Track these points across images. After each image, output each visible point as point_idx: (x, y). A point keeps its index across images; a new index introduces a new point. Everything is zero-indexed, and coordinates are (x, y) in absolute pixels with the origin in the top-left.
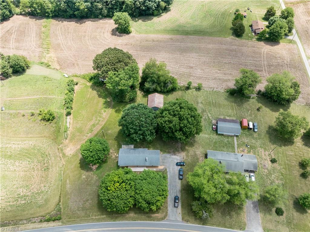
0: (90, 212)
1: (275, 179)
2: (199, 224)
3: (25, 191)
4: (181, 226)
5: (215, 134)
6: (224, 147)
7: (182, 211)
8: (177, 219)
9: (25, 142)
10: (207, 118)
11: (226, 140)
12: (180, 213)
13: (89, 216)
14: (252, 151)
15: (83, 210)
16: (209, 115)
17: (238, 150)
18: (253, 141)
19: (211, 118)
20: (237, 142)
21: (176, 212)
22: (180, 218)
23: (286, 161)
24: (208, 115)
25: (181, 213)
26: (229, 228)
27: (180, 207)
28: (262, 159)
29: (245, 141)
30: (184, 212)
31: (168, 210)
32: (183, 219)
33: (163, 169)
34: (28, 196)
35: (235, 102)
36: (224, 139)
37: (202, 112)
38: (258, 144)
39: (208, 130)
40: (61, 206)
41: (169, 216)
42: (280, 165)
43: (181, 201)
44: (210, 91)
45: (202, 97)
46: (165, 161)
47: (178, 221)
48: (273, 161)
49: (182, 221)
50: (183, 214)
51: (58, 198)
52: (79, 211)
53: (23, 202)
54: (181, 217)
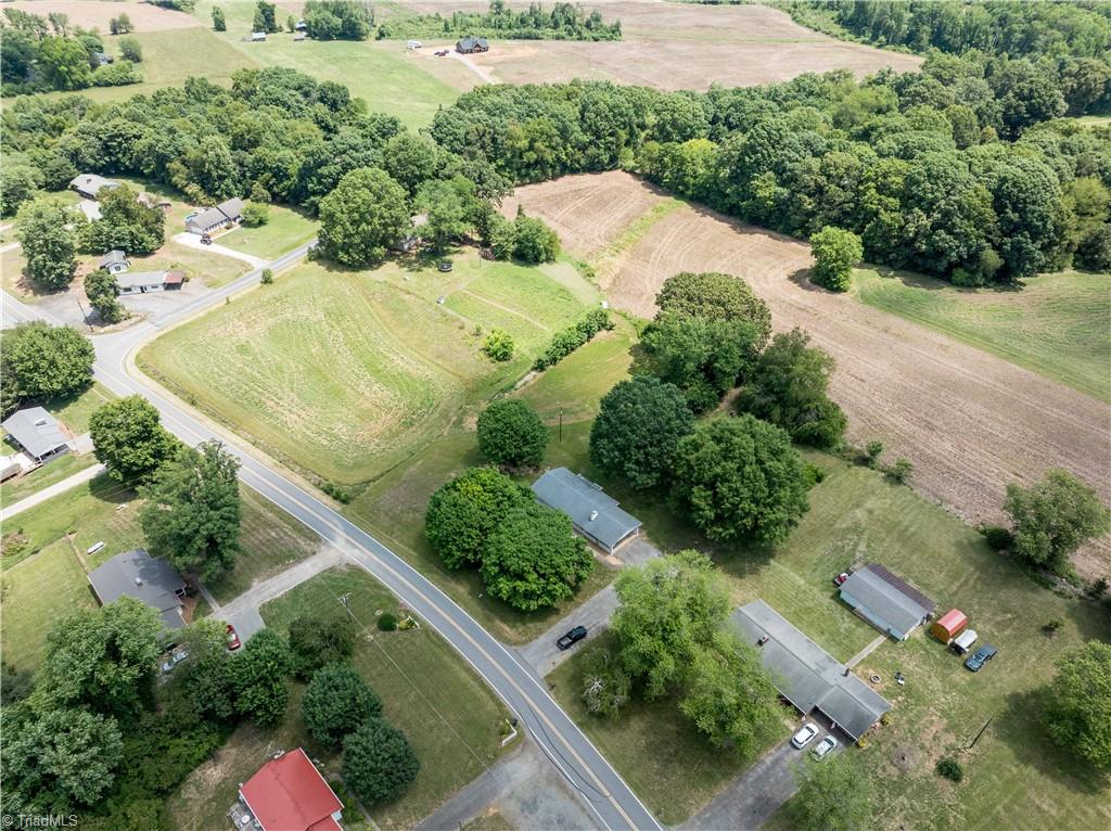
0: (398, 530)
1: (901, 810)
2: (570, 715)
3: (344, 430)
4: (528, 685)
5: (831, 594)
6: (823, 633)
7: (565, 664)
8: (536, 665)
9: (421, 367)
10: (847, 549)
11: (846, 623)
12: (554, 663)
13: (392, 533)
14: (900, 698)
15: (392, 519)
16: (862, 547)
17: (858, 665)
18: (936, 683)
19: (858, 555)
20: (877, 649)
21: (551, 655)
22: (545, 669)
23: (999, 807)
24: (856, 545)
25: (556, 666)
26: (631, 786)
27: (568, 653)
28: (914, 740)
29: (905, 665)
30: (565, 669)
31: (536, 638)
32: (548, 677)
33: (613, 566)
34: (340, 439)
35: (982, 569)
36: (843, 619)
37: (848, 529)
38: (943, 700)
39: (818, 573)
40: (367, 489)
41: (526, 649)
42: (965, 797)
43: (583, 645)
44: (926, 502)
45: (889, 501)
46: (636, 557)
47: (534, 673)
48: (949, 770)
49: (542, 677)
50: (559, 671)
51: (377, 473)
52: (386, 514)
53: (325, 443)
54: (549, 671)
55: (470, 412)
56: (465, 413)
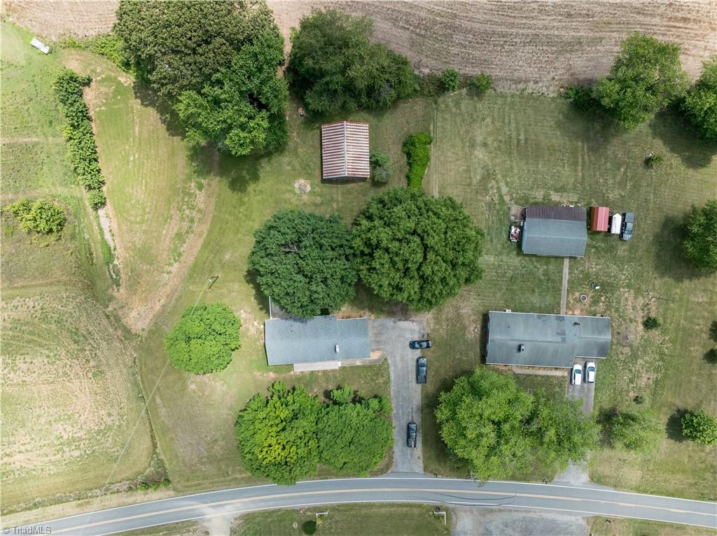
0: (228, 466)
1: (642, 368)
2: (458, 478)
3: (69, 428)
4: (420, 484)
5: (515, 252)
6: (533, 291)
7: (424, 452)
8: (412, 469)
10: (496, 198)
11: (540, 269)
12: (419, 458)
13: (227, 473)
14: (603, 299)
15: (211, 462)
16: (505, 190)
17: (568, 297)
18: (613, 269)
19: (507, 198)
20: (569, 273)
21: (412, 455)
22: (419, 466)
23: (682, 321)
24: (499, 189)
25: (421, 457)
26: (520, 480)
27: (419, 444)
28: (624, 320)
29: (590, 270)
30: (427, 455)
31: (393, 453)
32: (425, 469)
33: (379, 360)
34: (80, 439)
35: (586, 137)
36: (535, 267)
37: (483, 178)
38: (623, 277)
39: (495, 241)
40: (162, 457)
41: (396, 466)
42: (665, 332)
43: (421, 431)
44: (512, 96)
45: (488, 120)
46: (383, 338)
47: (417, 474)
48: (650, 324)
49: (423, 473)
50: (426, 460)
51: (148, 439)
52: (202, 464)
53: (77, 453)
54: (422, 465)
55: (120, 313)
56: (118, 319)
